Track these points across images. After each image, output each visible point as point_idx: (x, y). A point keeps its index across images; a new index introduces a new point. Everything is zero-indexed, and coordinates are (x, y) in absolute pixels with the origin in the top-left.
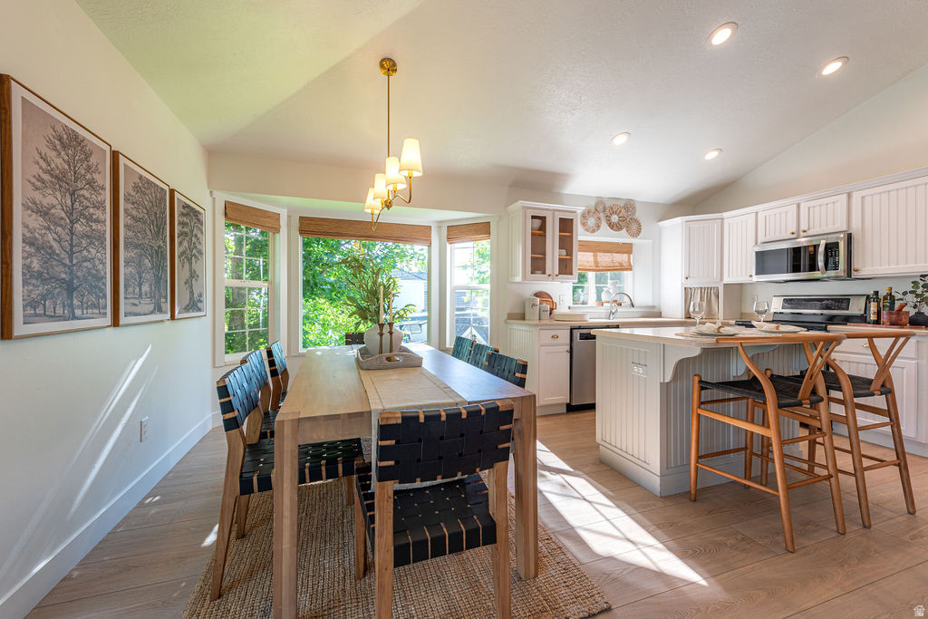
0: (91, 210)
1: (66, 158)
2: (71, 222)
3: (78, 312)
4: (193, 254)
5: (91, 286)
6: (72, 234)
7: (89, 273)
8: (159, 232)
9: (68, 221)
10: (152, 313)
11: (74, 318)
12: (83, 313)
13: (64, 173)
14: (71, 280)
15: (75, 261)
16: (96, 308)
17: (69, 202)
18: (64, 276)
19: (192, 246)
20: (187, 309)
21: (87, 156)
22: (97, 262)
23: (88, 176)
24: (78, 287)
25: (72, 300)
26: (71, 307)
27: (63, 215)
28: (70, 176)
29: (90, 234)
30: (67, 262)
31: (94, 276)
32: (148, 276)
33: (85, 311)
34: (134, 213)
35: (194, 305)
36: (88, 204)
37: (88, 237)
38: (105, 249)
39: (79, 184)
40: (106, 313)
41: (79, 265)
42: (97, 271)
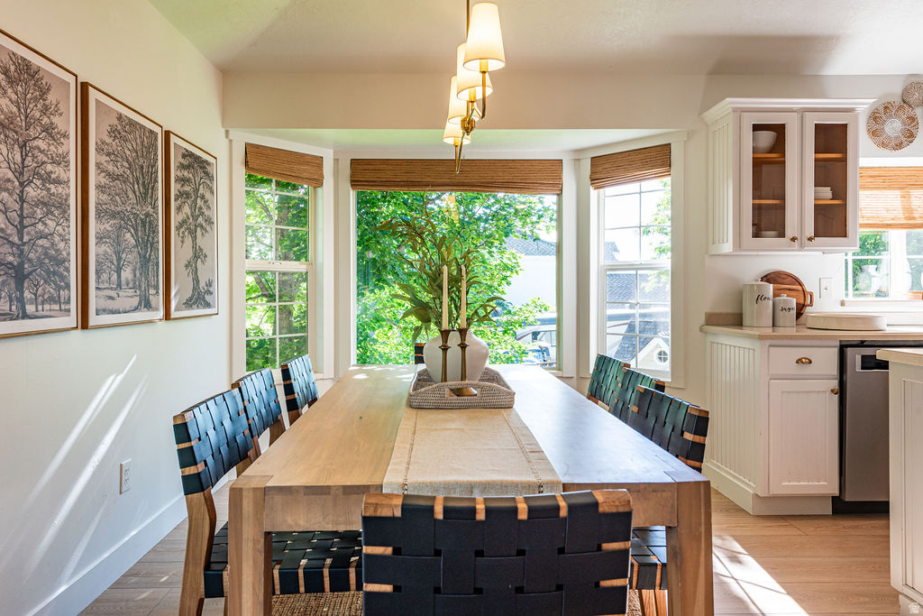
0: (49, 167)
1: (14, 97)
2: (21, 184)
3: (30, 309)
4: (199, 223)
5: (48, 272)
6: (22, 200)
7: (46, 254)
8: (147, 193)
9: (17, 183)
10: (136, 309)
11: (25, 316)
12: (37, 311)
13: (11, 119)
14: (21, 265)
15: (26, 238)
16: (55, 302)
17: (18, 158)
18: (10, 258)
19: (197, 213)
20: (189, 304)
21: (44, 92)
22: (57, 239)
23: (45, 120)
24: (30, 273)
25: (22, 293)
26: (21, 301)
27: (10, 175)
28: (20, 121)
29: (46, 200)
30: (15, 239)
31: (52, 258)
32: (131, 257)
33: (40, 307)
34: (111, 168)
35: (200, 298)
36: (45, 159)
37: (45, 204)
38: (68, 220)
39: (32, 132)
40: (69, 310)
41: (32, 243)
42: (57, 251)
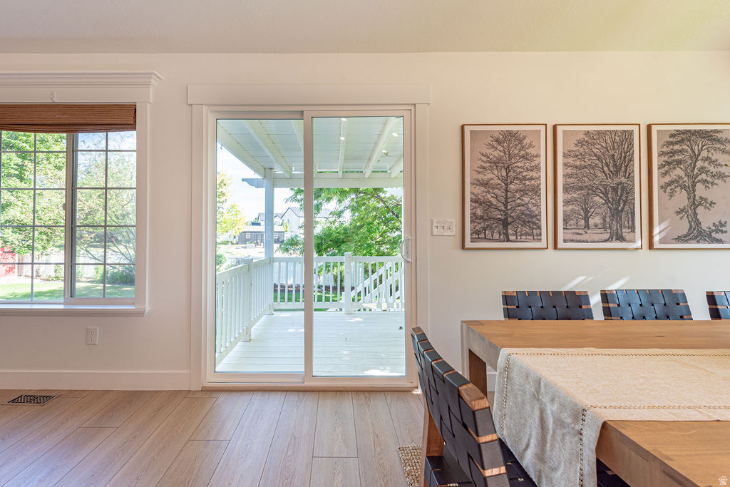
0: (525, 174)
1: (502, 149)
2: (507, 185)
3: (512, 238)
4: (700, 180)
5: (524, 222)
6: (506, 191)
7: (523, 214)
9: (503, 184)
10: (606, 241)
11: (508, 240)
12: (517, 238)
13: (500, 159)
14: (506, 219)
15: (509, 207)
16: (529, 235)
17: (504, 174)
18: (500, 216)
20: (682, 239)
21: (521, 141)
22: (530, 206)
23: (523, 153)
24: (512, 222)
25: (507, 231)
26: (507, 235)
27: (499, 182)
28: (506, 158)
29: (522, 189)
30: (503, 208)
31: (526, 215)
32: (600, 210)
33: (519, 237)
34: (578, 163)
35: (702, 235)
36: (523, 170)
37: (522, 191)
38: (539, 196)
39: (513, 161)
40: (540, 239)
41: (513, 209)
42: (530, 211)
